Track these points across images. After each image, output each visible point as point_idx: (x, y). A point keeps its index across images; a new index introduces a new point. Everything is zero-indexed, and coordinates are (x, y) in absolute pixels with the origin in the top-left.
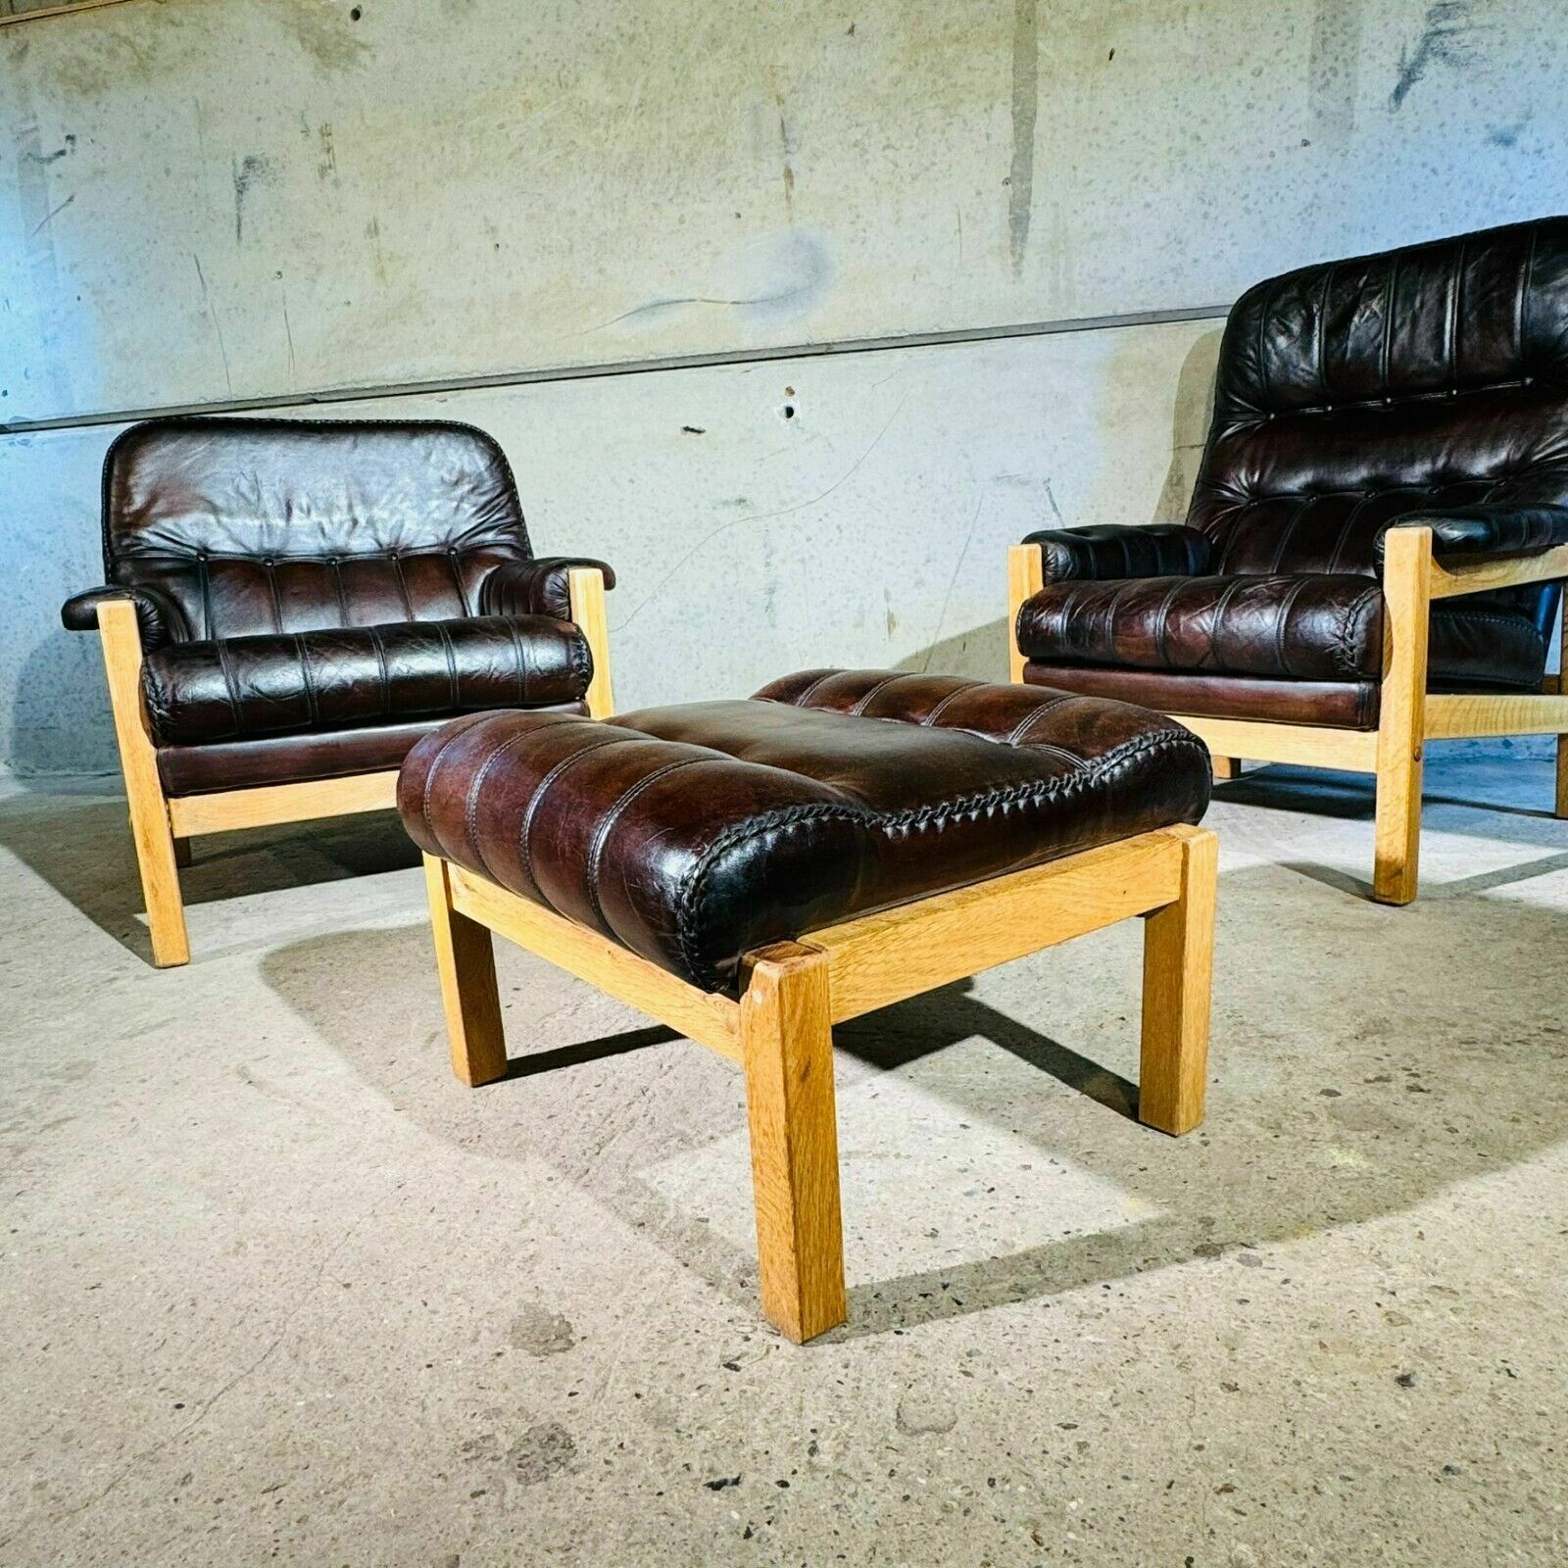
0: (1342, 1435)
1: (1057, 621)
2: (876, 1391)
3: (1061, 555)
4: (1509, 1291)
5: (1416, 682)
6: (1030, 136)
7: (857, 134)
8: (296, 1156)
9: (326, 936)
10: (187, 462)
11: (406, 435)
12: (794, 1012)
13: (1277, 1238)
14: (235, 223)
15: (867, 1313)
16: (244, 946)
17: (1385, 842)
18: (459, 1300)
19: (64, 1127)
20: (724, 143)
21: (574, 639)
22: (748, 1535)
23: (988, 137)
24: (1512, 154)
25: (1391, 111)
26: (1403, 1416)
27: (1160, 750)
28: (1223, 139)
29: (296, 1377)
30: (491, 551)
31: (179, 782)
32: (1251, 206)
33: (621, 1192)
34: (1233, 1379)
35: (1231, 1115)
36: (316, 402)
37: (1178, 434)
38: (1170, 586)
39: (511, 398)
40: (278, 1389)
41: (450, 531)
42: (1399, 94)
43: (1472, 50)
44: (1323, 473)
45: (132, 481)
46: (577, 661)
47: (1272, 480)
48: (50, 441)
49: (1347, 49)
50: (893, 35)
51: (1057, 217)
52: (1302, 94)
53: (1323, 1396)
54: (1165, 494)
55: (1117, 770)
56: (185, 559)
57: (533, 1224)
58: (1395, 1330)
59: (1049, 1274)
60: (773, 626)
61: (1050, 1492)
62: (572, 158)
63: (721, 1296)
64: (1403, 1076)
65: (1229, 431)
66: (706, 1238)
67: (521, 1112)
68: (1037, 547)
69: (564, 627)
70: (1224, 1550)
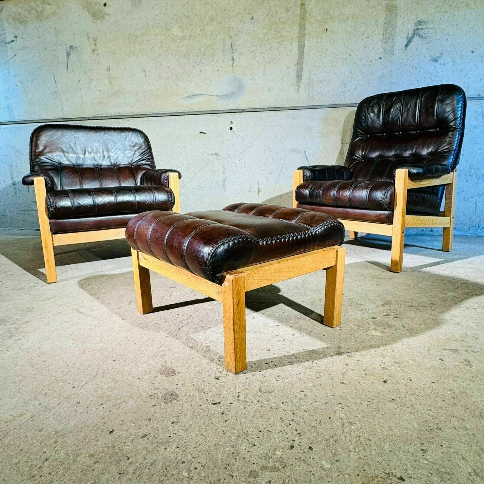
0: (369, 393)
1: (307, 192)
2: (254, 384)
3: (308, 173)
4: (413, 363)
5: (403, 212)
6: (303, 52)
7: (252, 49)
8: (96, 331)
9: (97, 276)
10: (55, 137)
11: (120, 131)
12: (236, 288)
13: (357, 351)
14: (66, 65)
15: (252, 367)
16: (73, 278)
17: (394, 255)
18: (145, 364)
19: (29, 323)
20: (214, 49)
21: (170, 193)
22: (223, 414)
23: (291, 51)
24: (437, 64)
25: (404, 50)
26: (384, 389)
27: (331, 226)
28: (358, 55)
29: (104, 380)
30: (144, 166)
31: (56, 230)
32: (365, 75)
33: (186, 340)
34: (343, 381)
35: (348, 323)
36: (89, 120)
37: (342, 139)
38: (338, 183)
39: (149, 121)
40: (100, 383)
41: (132, 160)
42: (407, 46)
43: (427, 34)
44: (382, 153)
45: (39, 142)
46: (171, 199)
47: (368, 154)
48: (7, 128)
49: (393, 32)
50: (264, 20)
51: (310, 75)
52: (380, 44)
53: (365, 385)
54: (338, 156)
55: (320, 230)
56: (55, 166)
57: (163, 347)
58: (384, 371)
59: (298, 359)
60: (225, 191)
61: (297, 405)
62: (169, 51)
63: (214, 363)
64: (393, 314)
65: (357, 140)
66: (209, 351)
67: (158, 321)
68: (301, 171)
69: (167, 189)
70: (338, 415)
